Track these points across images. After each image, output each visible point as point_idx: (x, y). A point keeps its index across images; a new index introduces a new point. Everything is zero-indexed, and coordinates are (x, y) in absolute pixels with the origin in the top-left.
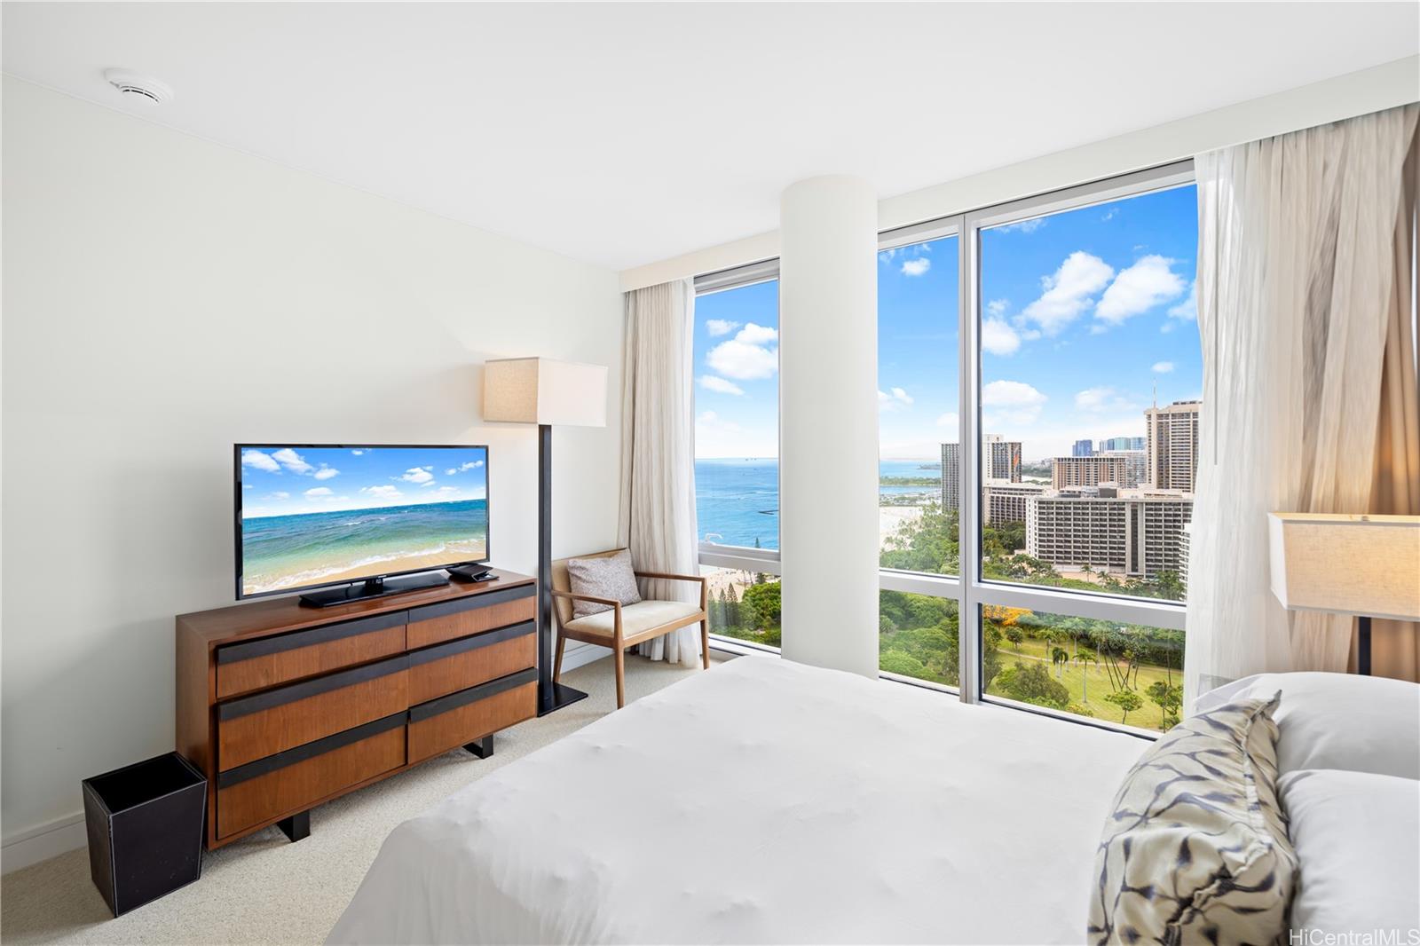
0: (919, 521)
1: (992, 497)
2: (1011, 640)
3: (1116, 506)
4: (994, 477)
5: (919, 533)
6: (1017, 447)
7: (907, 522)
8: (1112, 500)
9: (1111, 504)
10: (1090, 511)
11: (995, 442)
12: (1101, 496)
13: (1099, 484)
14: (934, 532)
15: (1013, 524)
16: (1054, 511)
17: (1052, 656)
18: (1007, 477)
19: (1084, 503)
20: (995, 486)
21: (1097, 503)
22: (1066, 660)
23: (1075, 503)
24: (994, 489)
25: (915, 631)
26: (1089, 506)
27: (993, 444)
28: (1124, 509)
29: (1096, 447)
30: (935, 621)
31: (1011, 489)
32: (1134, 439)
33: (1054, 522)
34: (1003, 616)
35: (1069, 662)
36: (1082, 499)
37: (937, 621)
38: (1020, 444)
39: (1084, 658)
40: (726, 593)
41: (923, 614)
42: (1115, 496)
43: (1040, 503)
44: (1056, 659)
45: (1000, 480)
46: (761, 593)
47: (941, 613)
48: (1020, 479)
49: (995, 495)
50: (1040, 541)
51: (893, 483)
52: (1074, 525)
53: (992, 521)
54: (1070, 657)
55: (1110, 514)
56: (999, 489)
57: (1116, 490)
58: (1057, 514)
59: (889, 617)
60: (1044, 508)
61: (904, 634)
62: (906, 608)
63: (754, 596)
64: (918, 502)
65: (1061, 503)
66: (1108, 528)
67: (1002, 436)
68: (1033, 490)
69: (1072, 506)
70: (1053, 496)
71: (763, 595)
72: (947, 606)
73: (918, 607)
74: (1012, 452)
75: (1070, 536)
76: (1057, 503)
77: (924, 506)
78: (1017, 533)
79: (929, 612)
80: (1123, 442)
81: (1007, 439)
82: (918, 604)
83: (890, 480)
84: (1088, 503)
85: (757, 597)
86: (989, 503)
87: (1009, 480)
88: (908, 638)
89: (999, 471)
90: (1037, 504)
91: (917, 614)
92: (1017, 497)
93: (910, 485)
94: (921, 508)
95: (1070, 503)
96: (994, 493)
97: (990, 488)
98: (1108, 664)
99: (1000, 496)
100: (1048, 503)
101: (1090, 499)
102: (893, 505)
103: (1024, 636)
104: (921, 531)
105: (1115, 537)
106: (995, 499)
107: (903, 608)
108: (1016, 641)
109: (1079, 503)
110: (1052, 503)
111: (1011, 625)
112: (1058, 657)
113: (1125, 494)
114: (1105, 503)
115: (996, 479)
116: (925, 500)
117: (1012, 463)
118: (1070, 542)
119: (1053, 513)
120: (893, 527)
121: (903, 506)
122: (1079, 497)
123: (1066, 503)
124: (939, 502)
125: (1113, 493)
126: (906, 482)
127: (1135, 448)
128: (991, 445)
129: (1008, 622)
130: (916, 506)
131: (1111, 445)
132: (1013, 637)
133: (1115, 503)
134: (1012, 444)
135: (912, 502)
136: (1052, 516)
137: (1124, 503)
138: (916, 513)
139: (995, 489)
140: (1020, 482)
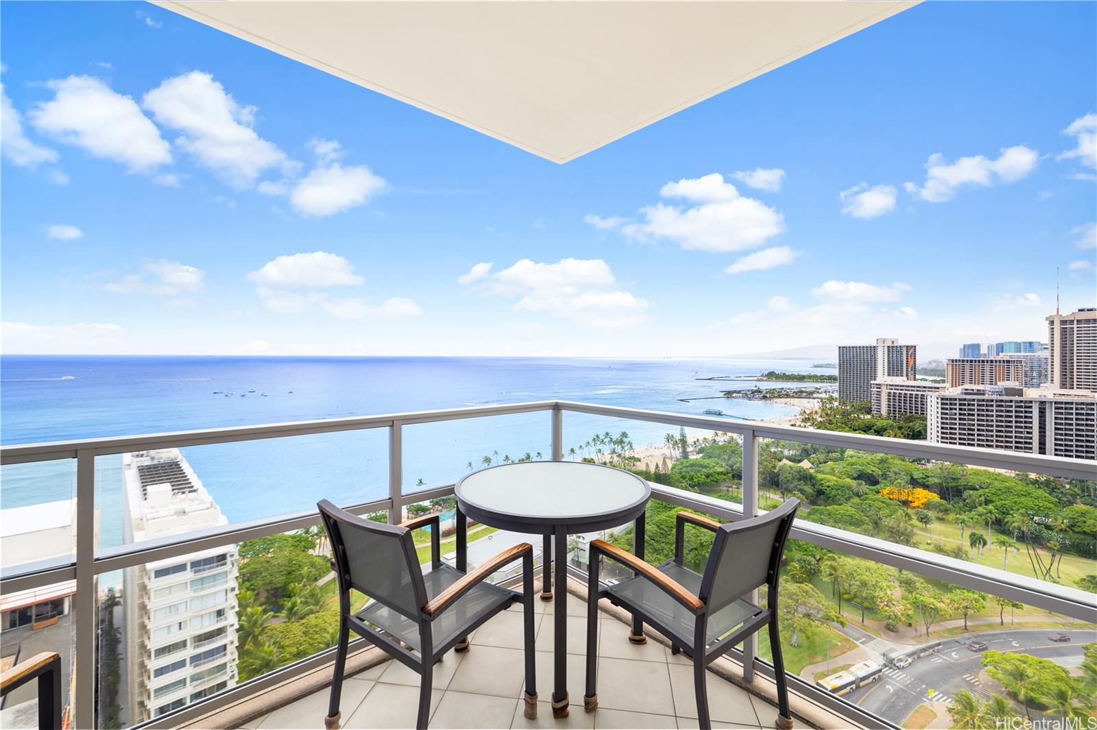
0: (819, 411)
1: (889, 393)
2: (921, 521)
3: (1023, 404)
4: (889, 375)
5: (821, 421)
6: (911, 350)
7: (808, 412)
8: (1017, 398)
9: (1016, 402)
10: (994, 408)
11: (891, 345)
12: (1007, 395)
13: (999, 383)
14: (834, 421)
15: (910, 417)
16: (957, 407)
17: (969, 540)
18: (902, 376)
19: (987, 401)
20: (891, 383)
21: (1002, 401)
22: (985, 544)
23: (979, 400)
24: (891, 385)
25: (828, 508)
26: (994, 403)
27: (888, 347)
28: (1031, 407)
29: (984, 350)
30: (846, 499)
31: (908, 386)
32: (1025, 343)
33: (957, 417)
34: (910, 499)
35: (987, 547)
36: (986, 397)
37: (848, 499)
38: (915, 347)
39: (1004, 545)
40: (660, 465)
41: (834, 492)
42: (1021, 395)
43: (942, 399)
44: (973, 544)
45: (894, 378)
46: (687, 467)
47: (851, 493)
48: (915, 378)
49: (892, 391)
50: (942, 433)
51: (790, 378)
52: (978, 420)
53: (889, 413)
54: (988, 543)
55: (1016, 412)
56: (896, 386)
57: (1022, 390)
58: (960, 409)
59: (801, 493)
60: (946, 404)
61: (818, 510)
62: (816, 486)
63: (681, 469)
64: (815, 395)
65: (965, 400)
66: (1014, 424)
67: (897, 340)
68: (931, 388)
69: (975, 403)
70: (956, 394)
71: (689, 469)
72: (857, 487)
73: (828, 487)
74: (907, 354)
75: (973, 430)
76: (960, 400)
77: (822, 399)
78: (917, 425)
79: (839, 492)
80: (1013, 347)
81: (902, 342)
82: (828, 484)
83: (788, 376)
84: (992, 401)
85: (684, 470)
86: (887, 397)
87: (905, 378)
88: (821, 513)
89: (894, 370)
90: (939, 401)
91: (828, 492)
92: (914, 393)
93: (805, 380)
94: (820, 401)
95: (974, 400)
96: (891, 389)
97: (887, 385)
98: (1030, 552)
99: (897, 392)
100: (951, 399)
101: (994, 397)
102: (793, 397)
103: (933, 518)
104: (821, 419)
105: (1021, 432)
106: (892, 395)
107: (813, 485)
108: (926, 523)
109: (983, 400)
110: (956, 399)
111: (918, 507)
112: (975, 542)
113: (1031, 394)
114: (1011, 401)
115: (891, 378)
116: (821, 393)
117: (907, 363)
118: (973, 435)
119: (956, 409)
120: (796, 416)
121: (801, 398)
122: (984, 394)
123: (969, 400)
124: (836, 395)
125: (1020, 393)
126: (801, 378)
127: (1025, 351)
128: (886, 349)
129: (915, 504)
130: (814, 398)
131: (1000, 348)
132: (922, 519)
133: (1021, 402)
134: (907, 346)
135: (809, 395)
136: (954, 411)
137: (1031, 402)
138: (813, 405)
139: (893, 386)
140: (915, 380)
